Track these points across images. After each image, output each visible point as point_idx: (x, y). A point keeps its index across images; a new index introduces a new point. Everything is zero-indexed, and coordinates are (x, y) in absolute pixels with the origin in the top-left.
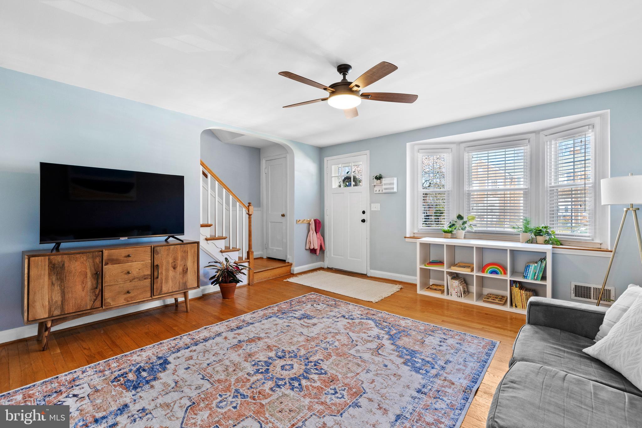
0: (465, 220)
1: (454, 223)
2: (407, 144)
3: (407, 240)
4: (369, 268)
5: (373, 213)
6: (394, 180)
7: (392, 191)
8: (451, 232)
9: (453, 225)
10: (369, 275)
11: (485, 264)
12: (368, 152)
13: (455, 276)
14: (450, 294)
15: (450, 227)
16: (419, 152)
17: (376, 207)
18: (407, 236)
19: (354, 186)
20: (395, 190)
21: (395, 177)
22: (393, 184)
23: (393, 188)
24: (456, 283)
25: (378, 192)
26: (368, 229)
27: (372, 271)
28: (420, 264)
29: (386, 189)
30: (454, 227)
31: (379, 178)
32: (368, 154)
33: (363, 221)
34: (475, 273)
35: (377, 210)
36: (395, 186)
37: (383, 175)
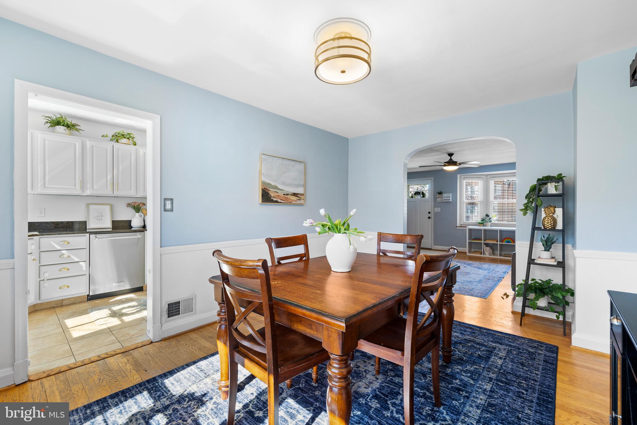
0: (490, 217)
1: (484, 219)
2: (458, 175)
3: (458, 228)
4: (433, 245)
5: (436, 213)
6: (450, 195)
7: (449, 201)
8: (482, 223)
9: (484, 220)
10: (433, 248)
11: (503, 239)
12: (432, 178)
13: (487, 245)
14: (485, 254)
15: (482, 221)
16: (464, 179)
17: (438, 210)
18: (458, 226)
19: (422, 197)
20: (451, 201)
21: (451, 193)
22: (450, 197)
23: (450, 200)
24: (488, 248)
25: (439, 201)
26: (433, 222)
27: (435, 246)
28: (468, 240)
29: (445, 200)
30: (484, 221)
31: (440, 193)
32: (433, 180)
33: (429, 218)
34: (499, 243)
35: (438, 211)
36: (451, 198)
37: (442, 191)
